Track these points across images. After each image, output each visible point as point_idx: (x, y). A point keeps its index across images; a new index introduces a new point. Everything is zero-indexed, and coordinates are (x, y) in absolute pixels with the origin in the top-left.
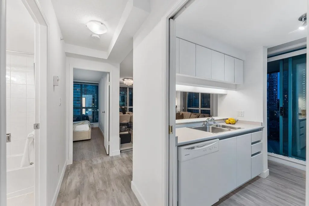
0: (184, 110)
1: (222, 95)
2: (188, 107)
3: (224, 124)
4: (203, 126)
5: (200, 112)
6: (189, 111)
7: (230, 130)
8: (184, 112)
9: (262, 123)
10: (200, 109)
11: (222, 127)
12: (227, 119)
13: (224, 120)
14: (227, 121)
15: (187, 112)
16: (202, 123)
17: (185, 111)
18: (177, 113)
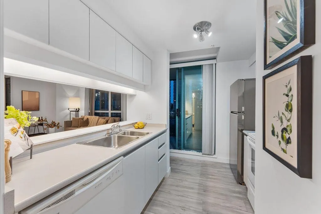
0: (90, 114)
1: (132, 96)
3: (133, 130)
4: (105, 136)
5: (110, 115)
6: (96, 114)
7: (138, 138)
8: (89, 117)
9: (166, 125)
10: (110, 112)
11: (130, 135)
12: (136, 123)
13: (133, 124)
14: (136, 125)
15: (94, 117)
16: (106, 132)
17: (92, 115)
18: (80, 117)
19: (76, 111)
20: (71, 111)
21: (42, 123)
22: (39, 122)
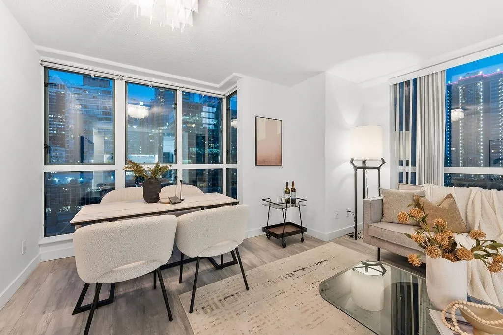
2: (447, 164)
21: (293, 197)
22: (288, 196)
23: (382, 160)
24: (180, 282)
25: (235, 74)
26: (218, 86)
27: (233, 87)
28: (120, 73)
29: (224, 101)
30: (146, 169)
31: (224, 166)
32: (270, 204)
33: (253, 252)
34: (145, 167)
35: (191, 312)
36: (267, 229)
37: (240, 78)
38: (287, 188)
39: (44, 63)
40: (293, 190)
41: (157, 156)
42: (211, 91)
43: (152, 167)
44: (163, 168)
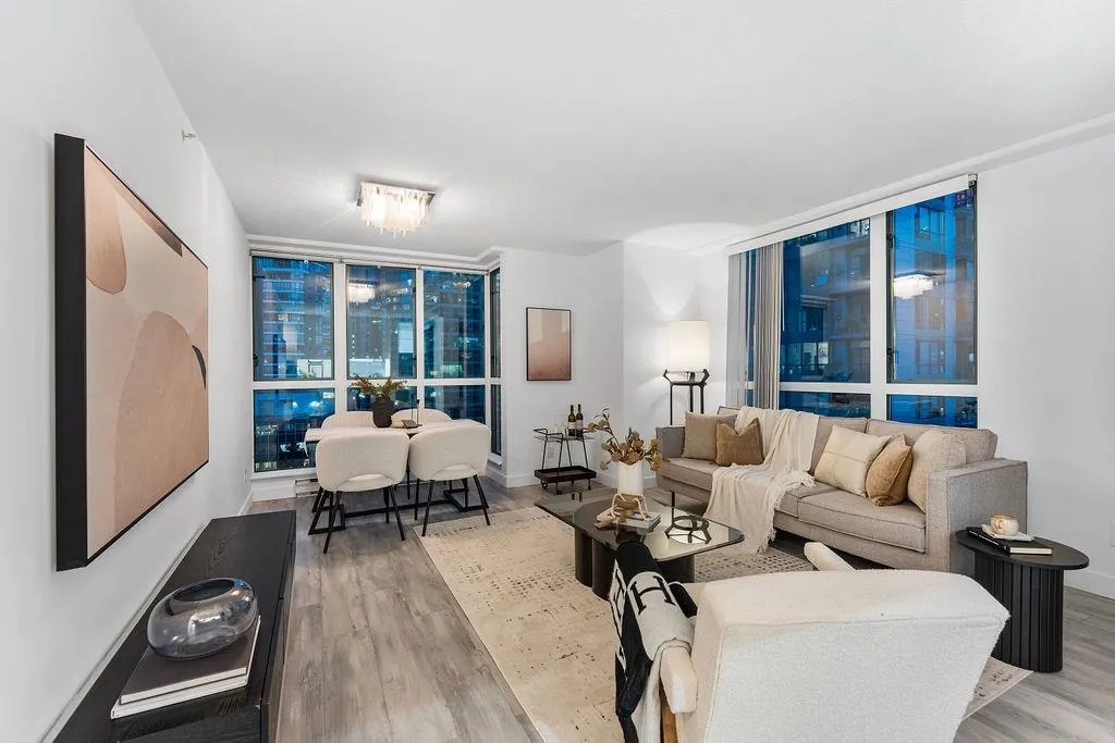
0: (756, 397)
2: (784, 377)
5: (878, 409)
10: (879, 388)
18: (711, 411)
19: (691, 385)
20: (673, 384)
21: (579, 428)
22: (572, 426)
23: (705, 371)
24: (416, 519)
25: (494, 248)
26: (475, 259)
27: (493, 263)
28: (340, 254)
29: (487, 279)
30: (376, 386)
31: (486, 381)
32: (548, 437)
33: (513, 499)
34: (375, 383)
35: (423, 535)
36: (540, 473)
37: (501, 252)
38: (572, 414)
39: (253, 252)
40: (580, 417)
41: (388, 361)
42: (467, 266)
43: (383, 383)
44: (396, 384)
